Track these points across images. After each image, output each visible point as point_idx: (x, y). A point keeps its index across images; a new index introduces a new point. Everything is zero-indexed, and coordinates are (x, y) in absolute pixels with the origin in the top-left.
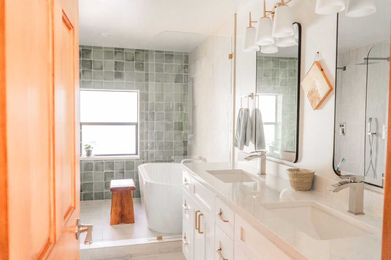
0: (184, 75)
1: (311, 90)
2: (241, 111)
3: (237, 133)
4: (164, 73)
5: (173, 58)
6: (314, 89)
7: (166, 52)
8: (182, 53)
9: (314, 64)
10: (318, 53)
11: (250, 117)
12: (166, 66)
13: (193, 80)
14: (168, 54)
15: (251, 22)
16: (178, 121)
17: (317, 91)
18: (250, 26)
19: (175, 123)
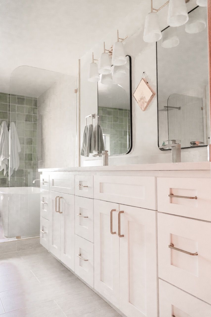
0: (34, 116)
1: (140, 98)
2: (86, 127)
3: (83, 145)
4: (17, 113)
5: (24, 101)
6: (143, 96)
7: (18, 96)
8: (32, 98)
9: (141, 80)
10: (144, 72)
11: (94, 131)
12: (18, 107)
13: (41, 117)
14: (20, 98)
15: (93, 60)
16: (28, 153)
17: (145, 98)
18: (93, 62)
19: (26, 154)
